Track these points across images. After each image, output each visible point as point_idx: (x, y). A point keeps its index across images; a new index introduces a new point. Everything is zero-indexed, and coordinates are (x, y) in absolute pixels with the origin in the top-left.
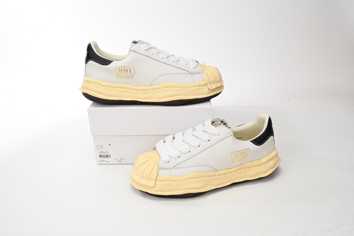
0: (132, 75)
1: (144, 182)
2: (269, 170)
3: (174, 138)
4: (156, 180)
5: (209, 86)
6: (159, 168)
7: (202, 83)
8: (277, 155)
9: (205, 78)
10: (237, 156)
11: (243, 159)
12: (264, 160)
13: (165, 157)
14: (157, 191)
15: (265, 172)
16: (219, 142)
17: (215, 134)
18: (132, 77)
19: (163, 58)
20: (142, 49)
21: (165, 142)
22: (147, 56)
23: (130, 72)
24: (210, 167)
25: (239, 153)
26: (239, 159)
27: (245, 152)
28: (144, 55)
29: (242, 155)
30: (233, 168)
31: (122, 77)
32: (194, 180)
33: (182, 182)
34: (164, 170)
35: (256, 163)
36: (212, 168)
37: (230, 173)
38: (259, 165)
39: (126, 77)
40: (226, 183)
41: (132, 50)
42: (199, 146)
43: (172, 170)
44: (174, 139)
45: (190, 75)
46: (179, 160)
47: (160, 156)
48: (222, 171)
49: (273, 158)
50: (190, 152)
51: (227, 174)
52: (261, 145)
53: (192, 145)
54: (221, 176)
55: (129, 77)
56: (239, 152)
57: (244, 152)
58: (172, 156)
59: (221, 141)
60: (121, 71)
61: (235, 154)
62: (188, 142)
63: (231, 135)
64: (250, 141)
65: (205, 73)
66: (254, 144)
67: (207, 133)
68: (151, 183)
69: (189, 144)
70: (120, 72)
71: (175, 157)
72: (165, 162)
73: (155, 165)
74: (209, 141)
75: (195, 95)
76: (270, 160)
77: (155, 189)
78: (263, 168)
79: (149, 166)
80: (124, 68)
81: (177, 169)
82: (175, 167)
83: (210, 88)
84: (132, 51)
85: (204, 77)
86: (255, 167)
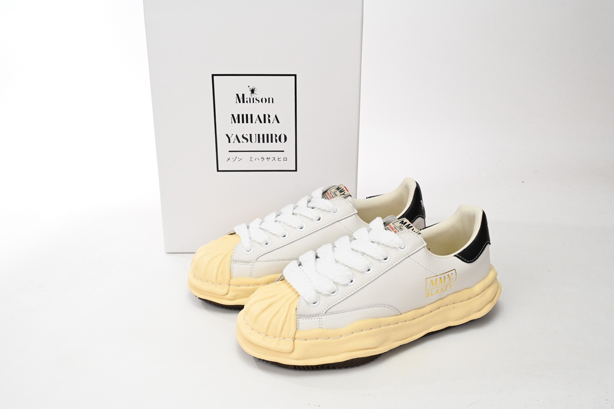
1: (271, 343)
2: (486, 306)
3: (317, 257)
4: (294, 339)
6: (299, 316)
8: (495, 280)
10: (436, 285)
11: (444, 290)
12: (478, 288)
13: (308, 294)
14: (297, 359)
15: (479, 311)
16: (405, 260)
17: (396, 246)
21: (300, 265)
24: (391, 307)
25: (439, 279)
26: (437, 290)
27: (448, 275)
29: (443, 282)
30: (427, 305)
32: (364, 332)
33: (342, 338)
34: (307, 318)
35: (465, 294)
36: (392, 308)
37: (423, 315)
38: (470, 299)
40: (416, 334)
42: (369, 270)
43: (323, 317)
44: (318, 259)
46: (334, 298)
47: (297, 293)
48: (408, 313)
49: (491, 284)
50: (352, 281)
51: (418, 318)
52: (474, 261)
53: (356, 269)
54: (408, 322)
56: (438, 277)
57: (447, 277)
58: (321, 291)
59: (406, 258)
61: (432, 280)
62: (347, 264)
63: (424, 247)
64: (455, 256)
66: (463, 260)
67: (381, 245)
68: (286, 346)
69: (351, 266)
71: (327, 293)
72: (308, 304)
73: (289, 310)
74: (386, 259)
76: (486, 288)
77: (294, 355)
78: (476, 303)
79: (278, 312)
81: (331, 316)
82: (329, 311)
86: (462, 301)
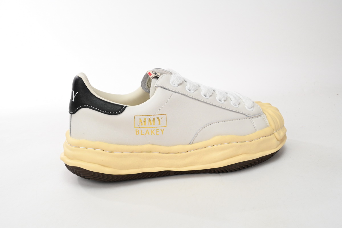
0: (162, 128)
5: (276, 134)
7: (268, 130)
9: (268, 123)
18: (162, 131)
19: (205, 96)
20: (172, 83)
22: (183, 95)
23: (159, 124)
28: (178, 93)
31: (145, 134)
39: (152, 132)
41: (159, 85)
45: (247, 120)
55: (157, 132)
60: (143, 123)
65: (266, 114)
70: (142, 125)
75: (261, 151)
80: (149, 117)
83: (278, 138)
84: (157, 87)
85: (267, 121)
